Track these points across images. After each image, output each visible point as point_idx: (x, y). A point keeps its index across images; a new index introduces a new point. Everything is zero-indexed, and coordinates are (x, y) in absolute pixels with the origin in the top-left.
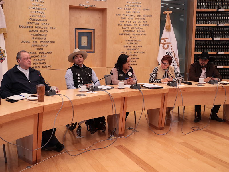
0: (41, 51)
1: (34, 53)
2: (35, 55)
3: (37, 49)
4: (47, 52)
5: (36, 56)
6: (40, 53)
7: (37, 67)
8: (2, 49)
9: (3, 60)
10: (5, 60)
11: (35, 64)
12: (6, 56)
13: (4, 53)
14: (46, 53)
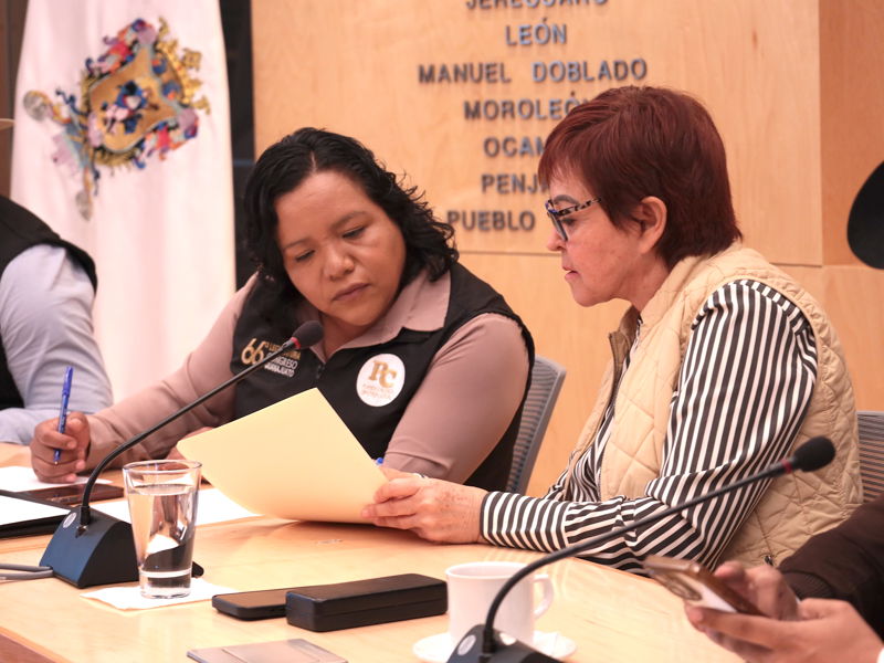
0: (554, 54)
1: (490, 72)
2: (498, 93)
3: (515, 36)
4: (604, 67)
5: (507, 109)
6: (541, 73)
7: (516, 222)
8: (175, 44)
9: (176, 136)
10: (192, 132)
11: (493, 189)
12: (204, 104)
13: (193, 74)
14: (594, 71)
